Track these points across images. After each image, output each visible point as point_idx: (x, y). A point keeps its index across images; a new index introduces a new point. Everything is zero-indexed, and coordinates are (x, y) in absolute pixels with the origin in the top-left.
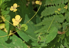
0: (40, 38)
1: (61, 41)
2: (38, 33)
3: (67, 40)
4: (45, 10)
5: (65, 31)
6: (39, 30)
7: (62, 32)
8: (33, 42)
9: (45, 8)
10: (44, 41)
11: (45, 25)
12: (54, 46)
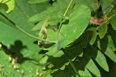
0: (44, 33)
1: (99, 42)
2: (36, 24)
3: (113, 39)
5: (108, 16)
6: (41, 13)
7: (101, 20)
8: (26, 47)
10: (56, 42)
12: (81, 55)
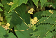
4: (41, 19)
9: (42, 18)
11: (39, 30)
